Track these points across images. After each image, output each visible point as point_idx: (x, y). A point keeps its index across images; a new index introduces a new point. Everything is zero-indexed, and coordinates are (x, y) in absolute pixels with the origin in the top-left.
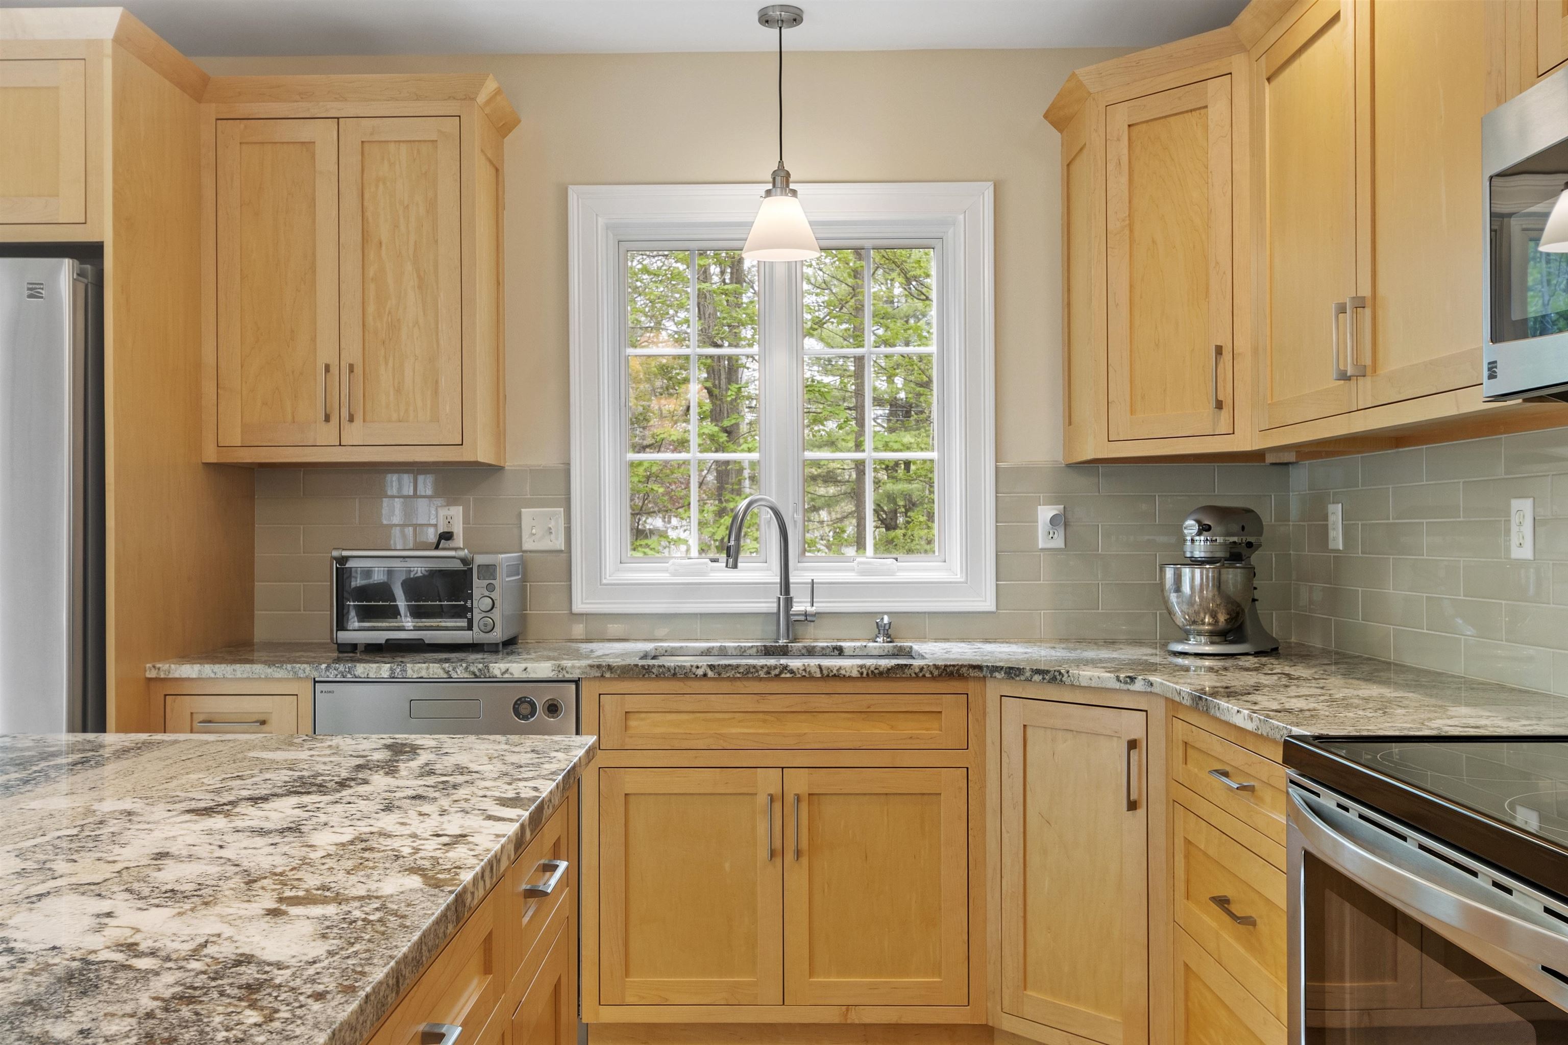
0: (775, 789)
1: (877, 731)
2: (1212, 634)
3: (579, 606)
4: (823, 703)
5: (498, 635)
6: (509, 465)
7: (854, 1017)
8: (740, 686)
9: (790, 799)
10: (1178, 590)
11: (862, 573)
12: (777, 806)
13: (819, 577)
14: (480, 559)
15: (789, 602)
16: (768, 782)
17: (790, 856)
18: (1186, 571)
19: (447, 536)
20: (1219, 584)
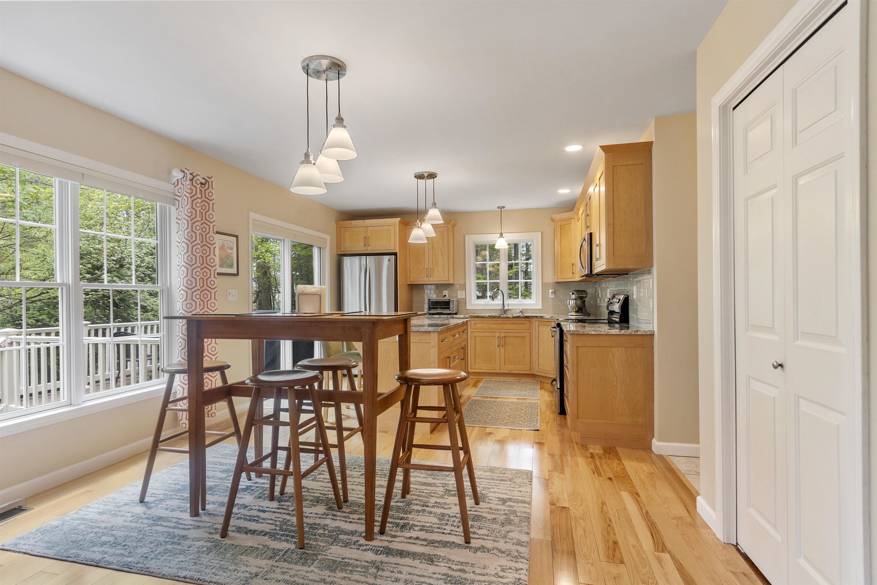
0: (499, 335)
1: (515, 327)
2: (575, 312)
3: (467, 308)
4: (506, 322)
5: (454, 312)
6: (455, 283)
7: (511, 372)
8: (493, 319)
9: (501, 337)
10: (569, 304)
11: (518, 302)
12: (499, 338)
13: (509, 303)
14: (451, 299)
15: (504, 307)
16: (498, 334)
17: (501, 346)
18: (571, 301)
19: (445, 296)
20: (576, 303)
